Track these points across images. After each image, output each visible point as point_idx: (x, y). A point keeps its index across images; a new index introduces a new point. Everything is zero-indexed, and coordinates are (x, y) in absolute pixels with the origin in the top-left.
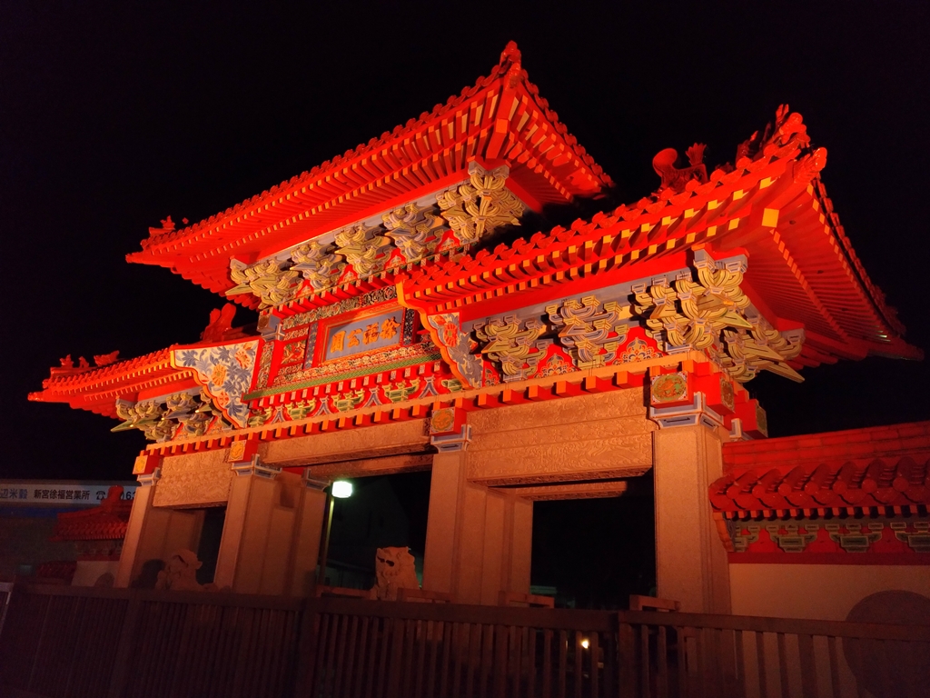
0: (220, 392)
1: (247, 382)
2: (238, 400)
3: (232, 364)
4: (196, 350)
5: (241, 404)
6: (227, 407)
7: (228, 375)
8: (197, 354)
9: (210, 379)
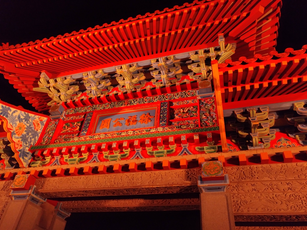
0: (18, 140)
1: (35, 139)
2: (27, 148)
3: (30, 125)
4: (11, 108)
5: (28, 151)
6: (20, 151)
7: (26, 131)
8: (11, 110)
9: (14, 129)
